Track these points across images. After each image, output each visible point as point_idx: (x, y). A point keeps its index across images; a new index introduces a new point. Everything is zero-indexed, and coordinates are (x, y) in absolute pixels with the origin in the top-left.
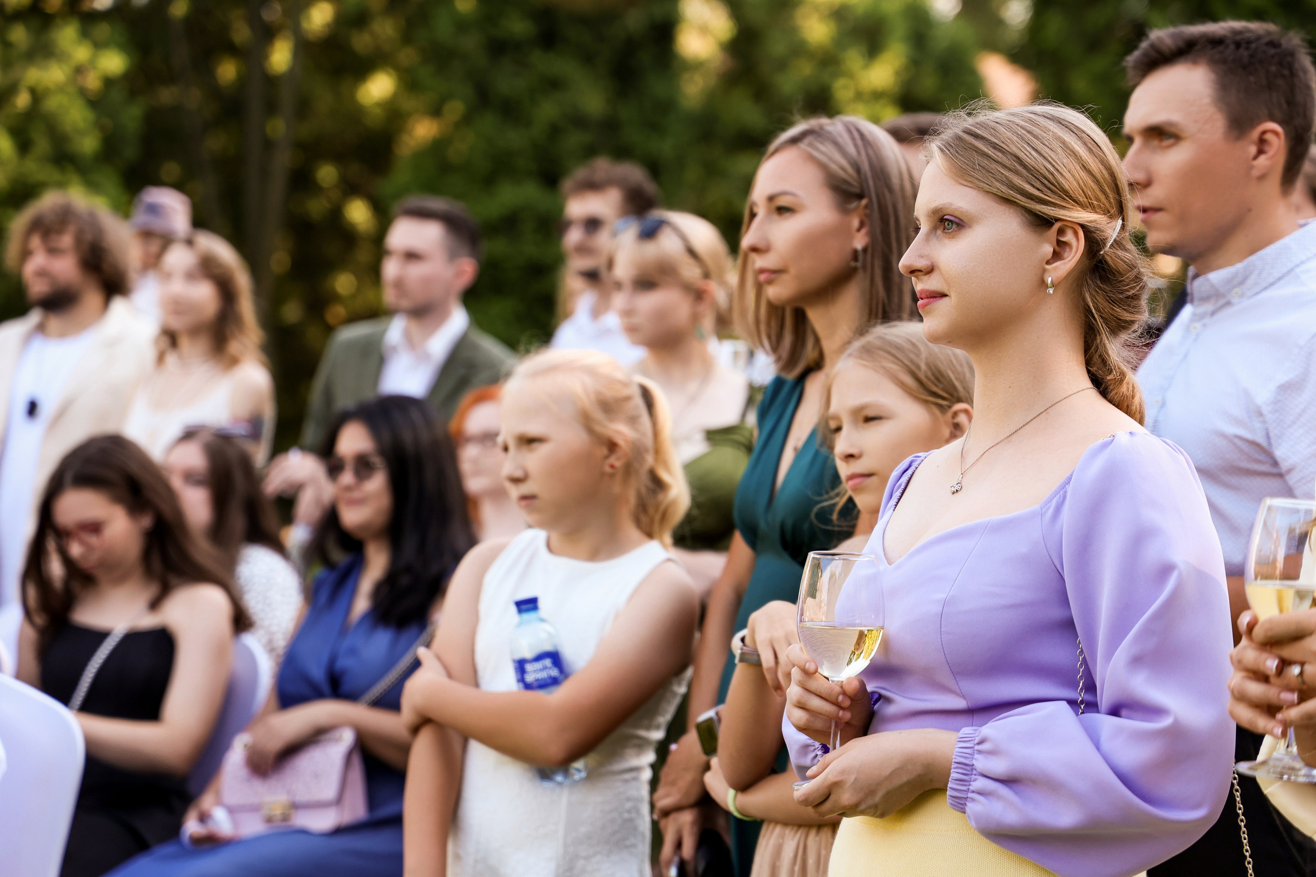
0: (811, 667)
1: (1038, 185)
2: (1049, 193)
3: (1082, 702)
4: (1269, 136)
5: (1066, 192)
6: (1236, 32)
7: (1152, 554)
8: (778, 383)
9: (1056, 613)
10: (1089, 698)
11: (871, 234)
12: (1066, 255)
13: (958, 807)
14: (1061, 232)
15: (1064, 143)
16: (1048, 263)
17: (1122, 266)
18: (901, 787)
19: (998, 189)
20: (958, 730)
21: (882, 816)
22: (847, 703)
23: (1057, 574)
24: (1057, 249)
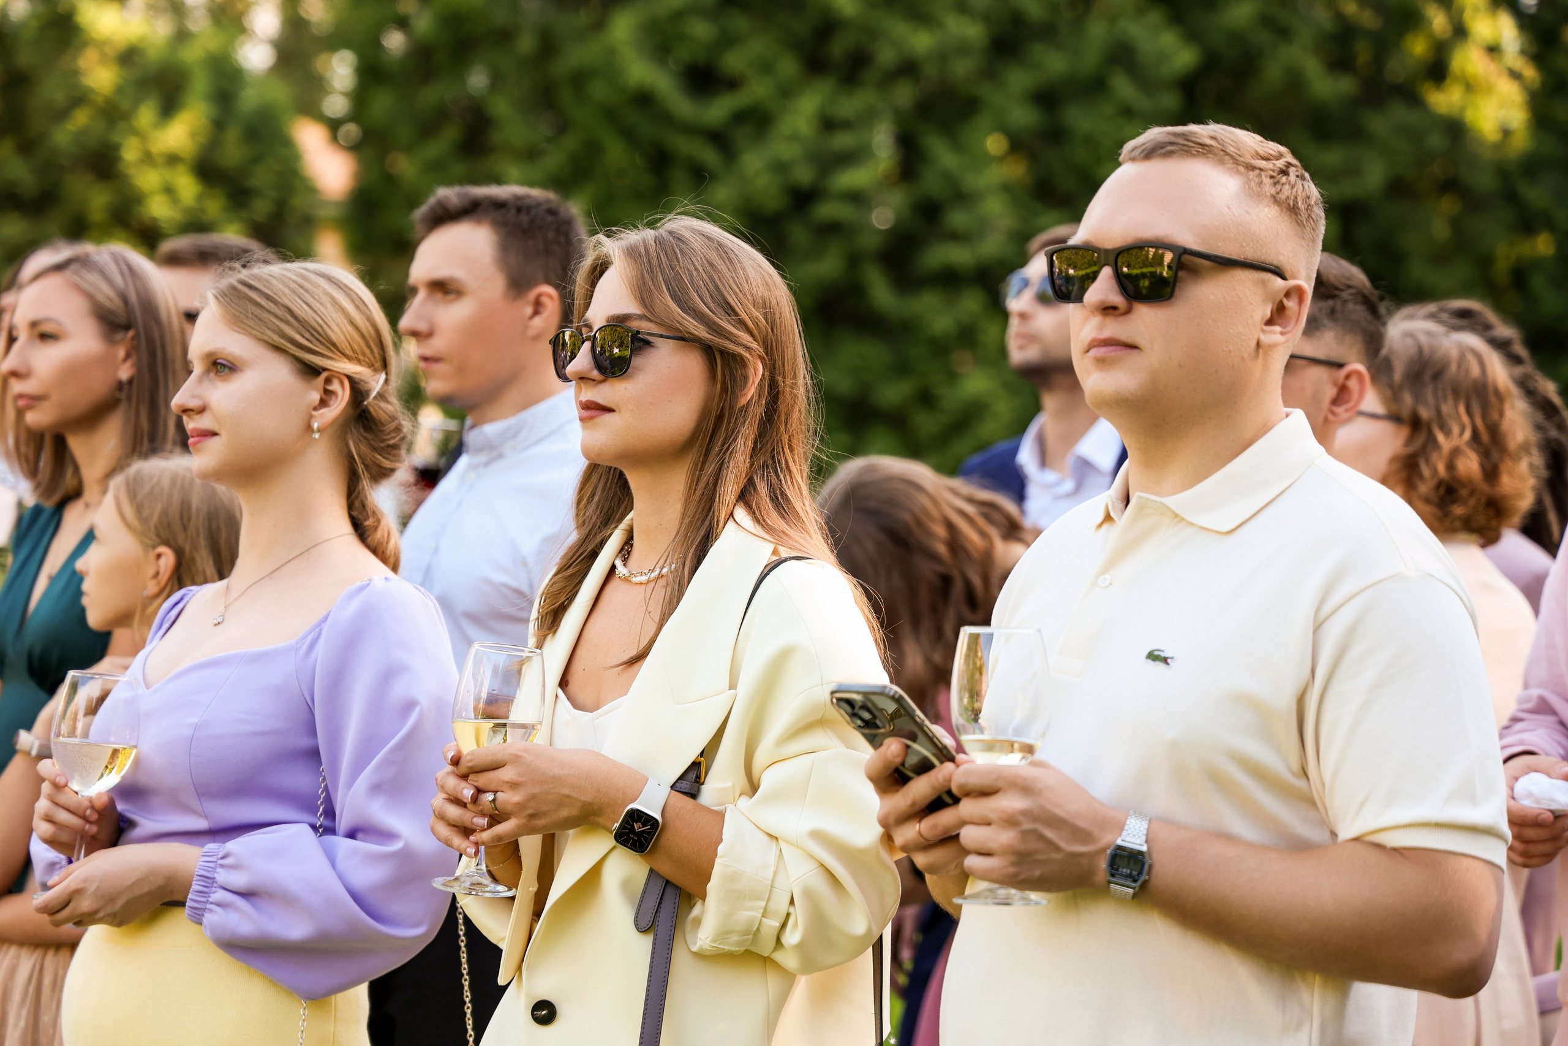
0: (61, 780)
1: (307, 335)
2: (318, 344)
3: (321, 826)
4: (544, 300)
5: (334, 344)
6: (518, 198)
7: (400, 690)
8: (37, 510)
9: (304, 742)
10: (327, 823)
11: (138, 367)
12: (332, 402)
13: (195, 918)
14: (328, 381)
15: (333, 299)
16: (315, 409)
17: (384, 417)
18: (141, 897)
19: (269, 337)
20: (203, 847)
21: (119, 924)
22: (95, 817)
23: (307, 707)
24: (324, 397)
